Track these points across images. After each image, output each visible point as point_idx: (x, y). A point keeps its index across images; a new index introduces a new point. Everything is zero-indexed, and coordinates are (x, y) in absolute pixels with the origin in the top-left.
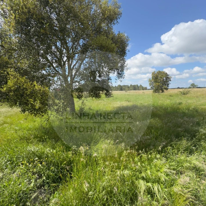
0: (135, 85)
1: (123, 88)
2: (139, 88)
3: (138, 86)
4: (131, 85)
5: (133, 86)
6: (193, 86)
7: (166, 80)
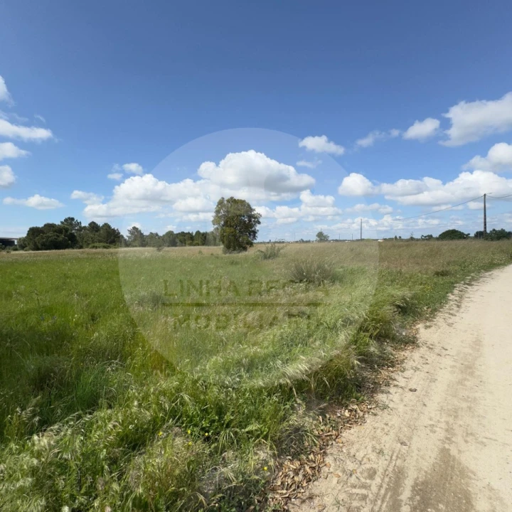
7: (250, 221)
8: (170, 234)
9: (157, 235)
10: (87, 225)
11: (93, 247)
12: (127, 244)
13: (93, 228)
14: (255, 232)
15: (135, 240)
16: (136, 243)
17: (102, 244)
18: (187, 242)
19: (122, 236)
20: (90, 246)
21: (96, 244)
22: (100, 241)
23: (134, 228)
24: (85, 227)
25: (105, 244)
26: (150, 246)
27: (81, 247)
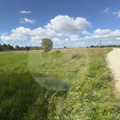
0: (37, 47)
1: (29, 49)
2: (40, 49)
3: (39, 47)
4: (35, 47)
5: (36, 47)
6: (65, 47)
7: (51, 44)
8: (27, 47)
9: (24, 47)
10: (3, 45)
11: (7, 51)
12: (16, 50)
13: (5, 46)
14: (52, 46)
15: (17, 49)
16: (18, 49)
17: (9, 50)
18: (32, 49)
19: (14, 48)
20: (6, 50)
21: (7, 50)
22: (8, 49)
23: (17, 46)
24: (2, 45)
25: (10, 50)
26: (22, 50)
27: (2, 51)
